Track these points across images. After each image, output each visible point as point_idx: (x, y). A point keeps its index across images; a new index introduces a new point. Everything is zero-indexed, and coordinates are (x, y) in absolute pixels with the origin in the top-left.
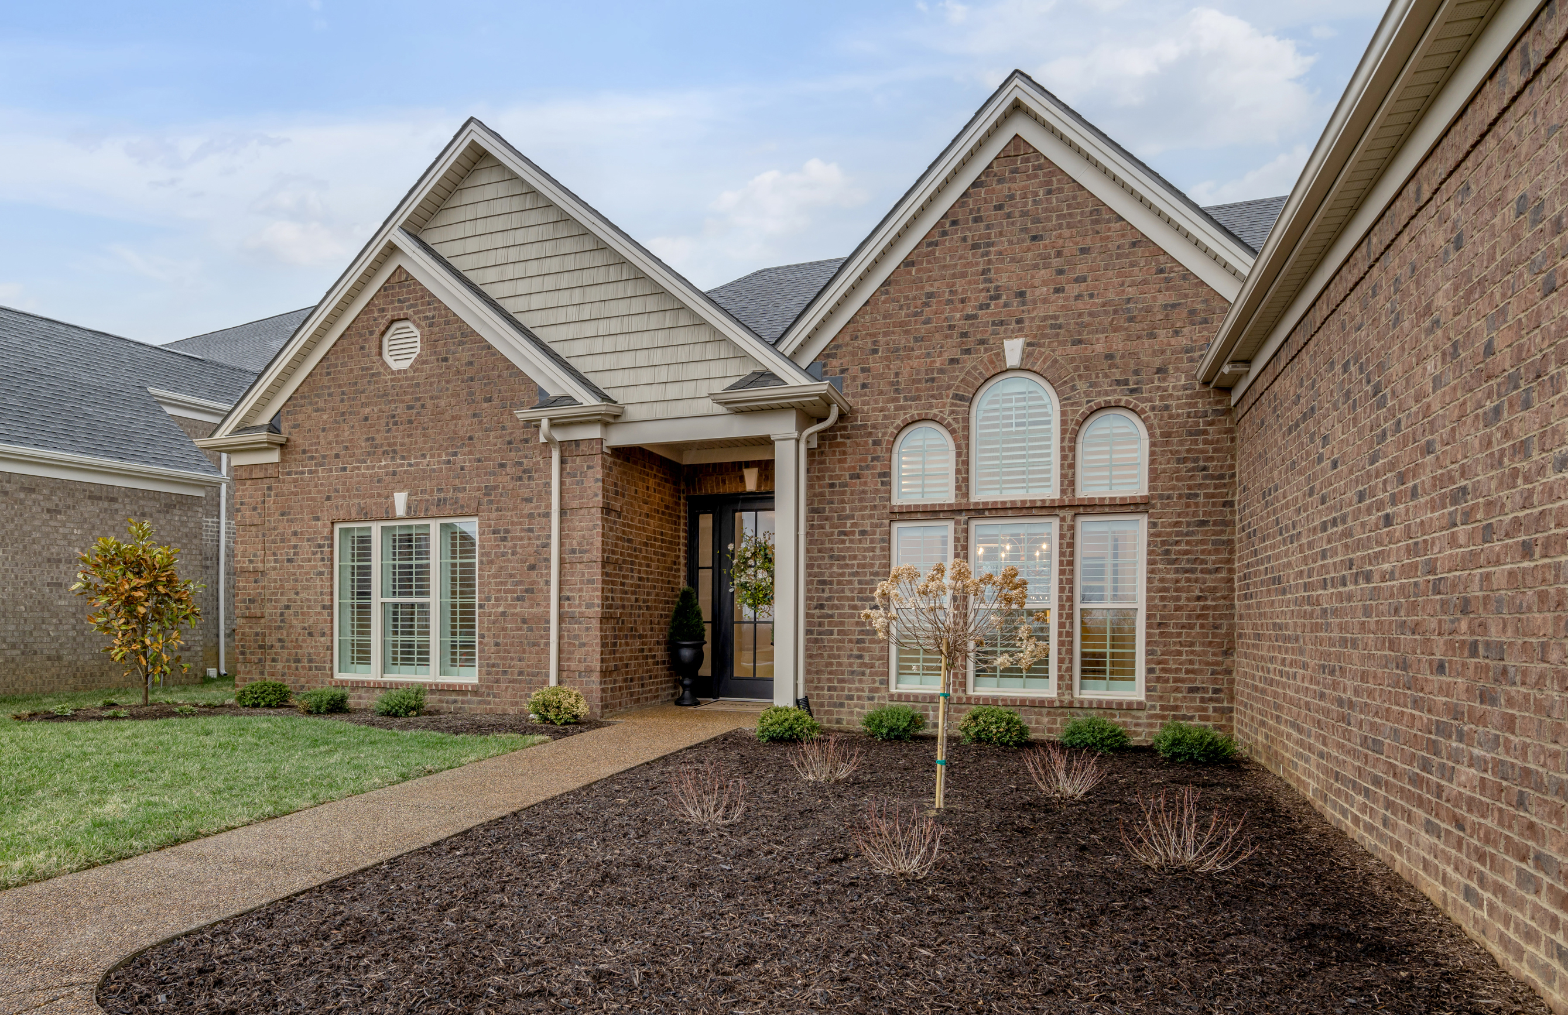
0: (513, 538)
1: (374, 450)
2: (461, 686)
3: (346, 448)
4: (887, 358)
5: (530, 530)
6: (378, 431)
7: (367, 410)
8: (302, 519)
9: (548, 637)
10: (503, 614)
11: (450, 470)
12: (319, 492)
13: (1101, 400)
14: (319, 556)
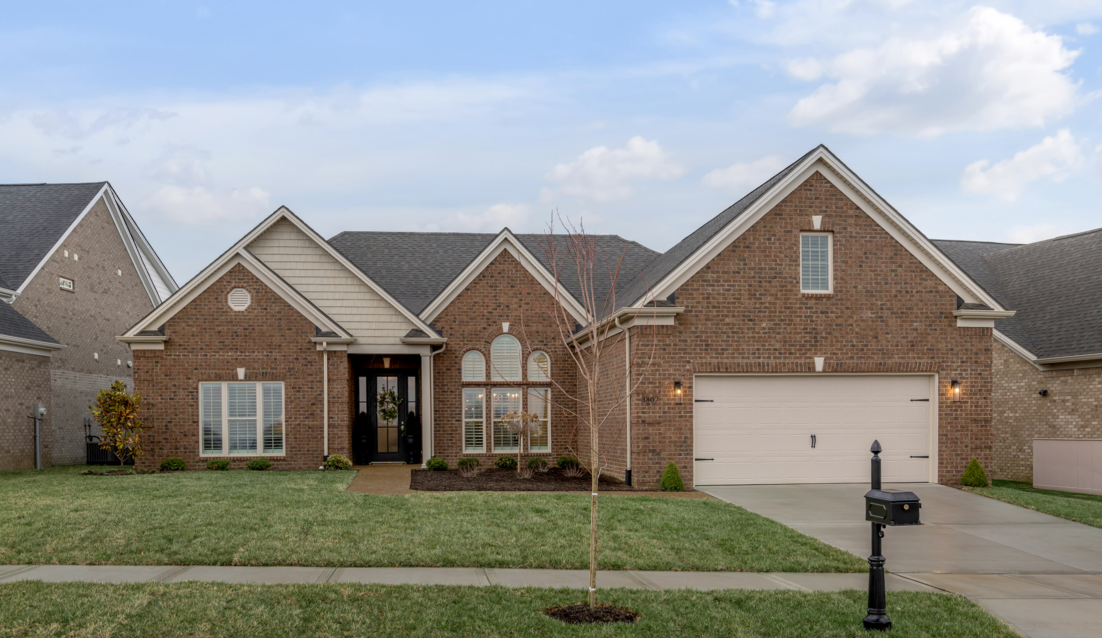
0: (303, 391)
1: (224, 347)
2: (277, 457)
3: (208, 345)
4: (460, 325)
5: (312, 388)
6: (227, 339)
7: (220, 328)
8: (179, 379)
9: (323, 434)
10: (299, 425)
11: (269, 359)
12: (190, 366)
13: (535, 347)
14: (190, 397)
